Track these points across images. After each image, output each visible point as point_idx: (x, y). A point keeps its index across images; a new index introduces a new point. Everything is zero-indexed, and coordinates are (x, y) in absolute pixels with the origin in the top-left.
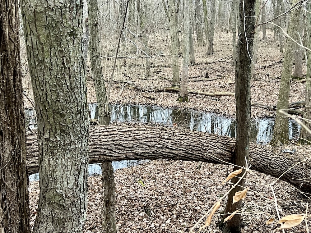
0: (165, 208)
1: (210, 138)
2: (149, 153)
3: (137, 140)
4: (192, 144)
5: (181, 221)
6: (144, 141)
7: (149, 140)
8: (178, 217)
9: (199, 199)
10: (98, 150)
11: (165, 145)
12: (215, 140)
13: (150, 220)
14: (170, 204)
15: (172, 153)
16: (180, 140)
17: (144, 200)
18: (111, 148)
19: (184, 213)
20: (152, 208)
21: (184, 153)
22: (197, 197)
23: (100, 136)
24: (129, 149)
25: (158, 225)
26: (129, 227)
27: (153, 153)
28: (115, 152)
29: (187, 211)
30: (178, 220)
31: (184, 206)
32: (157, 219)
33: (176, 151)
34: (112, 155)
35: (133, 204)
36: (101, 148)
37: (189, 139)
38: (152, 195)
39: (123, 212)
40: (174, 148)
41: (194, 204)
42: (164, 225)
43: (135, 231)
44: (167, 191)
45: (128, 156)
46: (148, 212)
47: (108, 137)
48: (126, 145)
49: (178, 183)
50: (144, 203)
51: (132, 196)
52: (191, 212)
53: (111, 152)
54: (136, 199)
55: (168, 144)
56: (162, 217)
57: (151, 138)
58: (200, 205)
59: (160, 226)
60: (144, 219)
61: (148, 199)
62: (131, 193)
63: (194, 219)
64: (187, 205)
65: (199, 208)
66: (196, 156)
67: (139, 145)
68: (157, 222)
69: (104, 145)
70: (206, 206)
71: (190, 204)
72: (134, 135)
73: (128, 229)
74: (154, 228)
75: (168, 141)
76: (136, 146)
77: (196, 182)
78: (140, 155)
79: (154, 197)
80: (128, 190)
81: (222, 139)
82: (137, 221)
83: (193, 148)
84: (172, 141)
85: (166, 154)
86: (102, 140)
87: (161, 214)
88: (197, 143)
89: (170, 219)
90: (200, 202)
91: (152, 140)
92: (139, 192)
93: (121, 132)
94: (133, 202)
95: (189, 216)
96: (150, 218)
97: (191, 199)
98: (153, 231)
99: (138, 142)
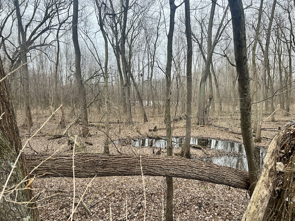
0: (212, 207)
1: (230, 171)
2: (181, 174)
3: (173, 166)
4: (213, 173)
5: (219, 218)
6: (177, 167)
7: (182, 167)
8: (218, 214)
9: (236, 206)
10: (146, 169)
11: (193, 171)
12: (234, 173)
13: (200, 212)
14: (215, 205)
15: (199, 177)
16: (205, 169)
17: (200, 199)
18: (154, 169)
19: (222, 213)
20: (204, 205)
21: (208, 178)
22: (235, 205)
23: (148, 160)
24: (167, 171)
25: (203, 217)
26: (186, 214)
27: (185, 175)
28: (157, 171)
29: (225, 213)
30: (218, 217)
31: (224, 208)
32: (204, 213)
33: (201, 176)
34: (155, 172)
35: (193, 200)
36: (148, 168)
37: (212, 170)
38: (206, 197)
39: (186, 204)
40: (199, 174)
41: (231, 209)
42: (207, 218)
43: (188, 217)
44: (218, 197)
45: (167, 175)
46: (200, 207)
47: (154, 162)
48: (165, 168)
49: (228, 193)
50: (200, 201)
51: (195, 195)
52: (227, 214)
53: (155, 171)
54: (196, 198)
55: (196, 171)
56: (208, 213)
57: (183, 166)
58: (235, 210)
59: (204, 218)
60: (197, 211)
61: (203, 199)
62: (195, 193)
63: (228, 219)
64: (226, 208)
65: (233, 212)
66: (218, 181)
67: (174, 169)
68: (204, 215)
69: (150, 166)
70: (238, 212)
71: (228, 208)
72: (171, 162)
73: (185, 214)
74: (200, 218)
75: (195, 169)
76: (172, 170)
77: (240, 194)
78: (175, 175)
79: (207, 199)
80: (195, 191)
81: (239, 173)
82: (192, 211)
83: (215, 176)
84: (199, 170)
85: (194, 177)
86: (149, 163)
87: (208, 210)
88: (218, 173)
89: (212, 215)
90: (235, 209)
91: (184, 167)
92: (200, 194)
93: (163, 160)
94: (194, 198)
95: (225, 216)
96: (200, 211)
97: (230, 205)
98: (199, 220)
99: (173, 167)
